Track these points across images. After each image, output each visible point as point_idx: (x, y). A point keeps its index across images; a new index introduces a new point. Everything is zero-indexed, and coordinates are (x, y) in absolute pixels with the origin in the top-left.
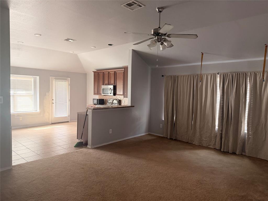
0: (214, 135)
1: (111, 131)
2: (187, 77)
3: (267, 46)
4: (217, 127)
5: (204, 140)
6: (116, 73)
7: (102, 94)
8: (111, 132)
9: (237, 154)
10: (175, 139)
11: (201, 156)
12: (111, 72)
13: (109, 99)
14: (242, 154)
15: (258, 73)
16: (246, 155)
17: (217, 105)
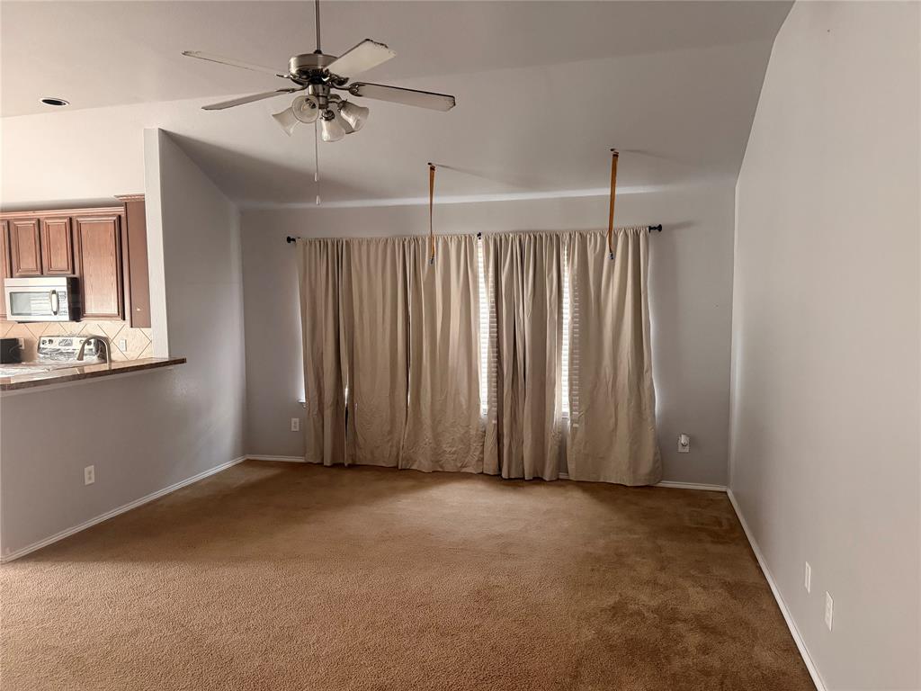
0: (477, 430)
1: (90, 473)
2: (381, 246)
3: (617, 156)
4: (484, 407)
5: (448, 450)
6: (79, 225)
7: (10, 318)
8: (90, 478)
9: (547, 479)
10: (350, 462)
11: (452, 506)
12: (47, 218)
13: (47, 339)
14: (558, 479)
15: (588, 236)
16: (571, 478)
17: (482, 335)
